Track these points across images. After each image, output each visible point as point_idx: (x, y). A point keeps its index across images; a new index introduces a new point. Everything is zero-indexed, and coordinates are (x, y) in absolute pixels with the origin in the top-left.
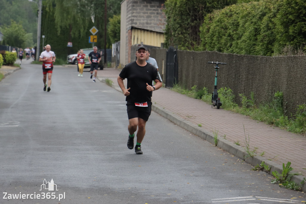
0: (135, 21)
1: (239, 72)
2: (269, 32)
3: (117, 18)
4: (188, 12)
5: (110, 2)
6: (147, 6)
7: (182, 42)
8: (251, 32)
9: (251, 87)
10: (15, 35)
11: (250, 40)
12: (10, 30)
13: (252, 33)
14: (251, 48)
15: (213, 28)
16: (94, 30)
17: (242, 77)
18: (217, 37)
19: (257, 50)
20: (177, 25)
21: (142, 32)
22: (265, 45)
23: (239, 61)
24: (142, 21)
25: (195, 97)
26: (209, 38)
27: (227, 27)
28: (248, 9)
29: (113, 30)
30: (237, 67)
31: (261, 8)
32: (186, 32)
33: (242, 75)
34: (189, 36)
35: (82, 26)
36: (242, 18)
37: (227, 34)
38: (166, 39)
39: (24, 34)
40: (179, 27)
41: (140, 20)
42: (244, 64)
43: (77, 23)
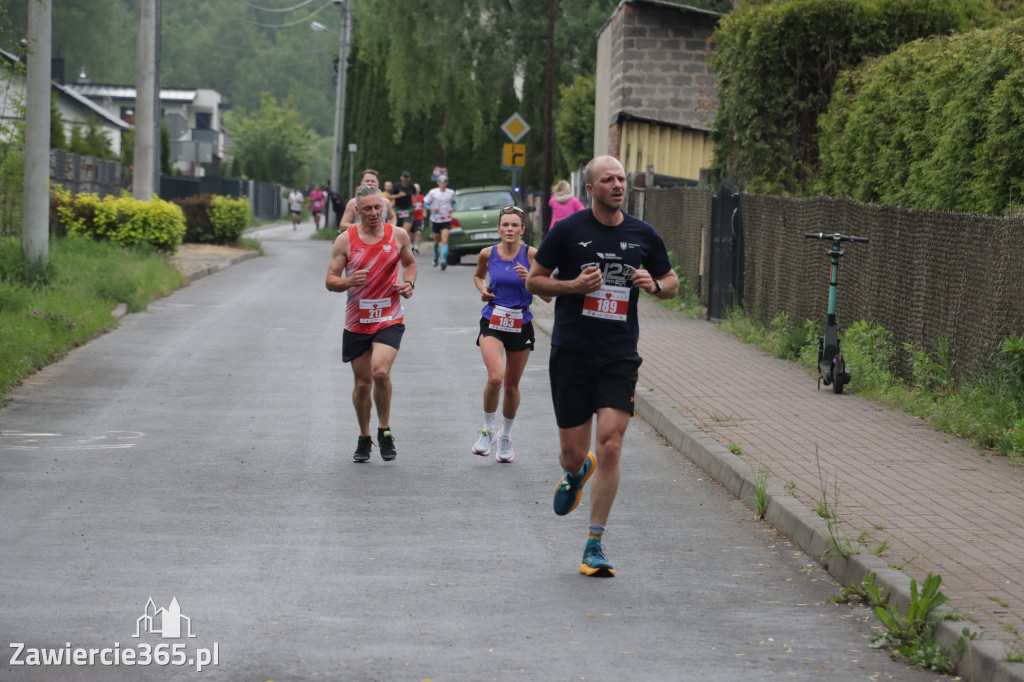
0: (633, 96)
1: (910, 268)
2: (1013, 133)
3: (587, 86)
4: (788, 64)
5: (567, 33)
6: (674, 45)
7: (766, 167)
8: (958, 132)
9: (942, 321)
10: (273, 143)
11: (956, 159)
12: (258, 127)
13: (960, 136)
14: (956, 187)
15: (856, 118)
16: (516, 127)
17: (920, 286)
18: (865, 151)
19: (976, 192)
20: (748, 107)
21: (653, 133)
22: (997, 178)
23: (911, 232)
24: (658, 96)
25: (780, 352)
26: (841, 151)
27: (895, 116)
28: (955, 56)
29: (571, 124)
30: (905, 251)
31: (994, 50)
32: (778, 130)
33: (919, 280)
34: (791, 145)
35: (479, 113)
36: (938, 84)
37: (893, 140)
38: (717, 158)
39: (302, 141)
40: (754, 116)
41: (652, 91)
42: (925, 240)
43: (464, 101)
